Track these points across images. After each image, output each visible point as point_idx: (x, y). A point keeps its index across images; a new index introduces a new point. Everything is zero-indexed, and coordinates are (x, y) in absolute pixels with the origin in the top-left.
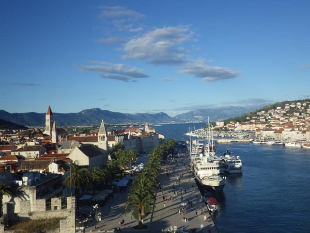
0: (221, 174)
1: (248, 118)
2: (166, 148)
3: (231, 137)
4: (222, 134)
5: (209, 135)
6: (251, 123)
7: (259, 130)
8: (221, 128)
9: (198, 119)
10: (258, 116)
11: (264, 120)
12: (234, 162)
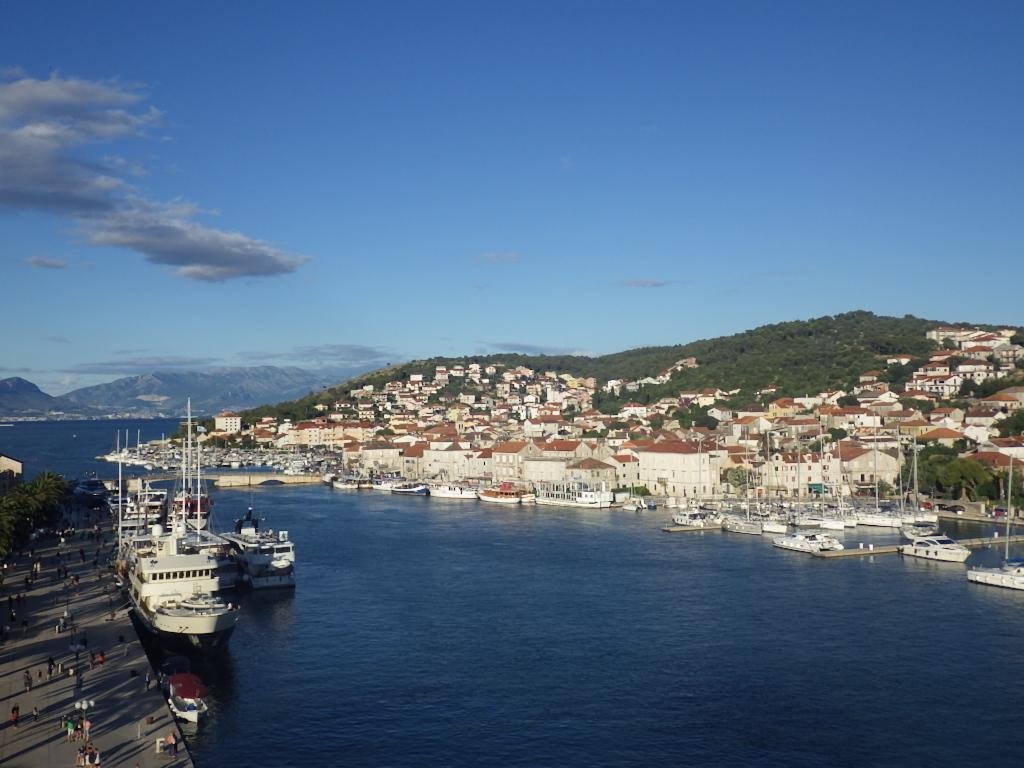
0: (222, 594)
1: (320, 407)
2: (24, 505)
3: (264, 469)
4: (234, 459)
5: (189, 459)
6: (332, 423)
7: (353, 445)
8: (232, 438)
9: (149, 405)
10: (353, 400)
11: (371, 416)
12: (271, 550)
